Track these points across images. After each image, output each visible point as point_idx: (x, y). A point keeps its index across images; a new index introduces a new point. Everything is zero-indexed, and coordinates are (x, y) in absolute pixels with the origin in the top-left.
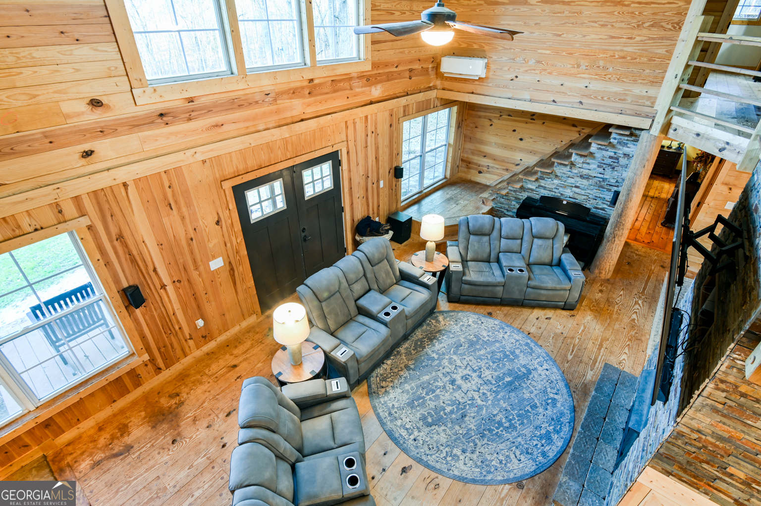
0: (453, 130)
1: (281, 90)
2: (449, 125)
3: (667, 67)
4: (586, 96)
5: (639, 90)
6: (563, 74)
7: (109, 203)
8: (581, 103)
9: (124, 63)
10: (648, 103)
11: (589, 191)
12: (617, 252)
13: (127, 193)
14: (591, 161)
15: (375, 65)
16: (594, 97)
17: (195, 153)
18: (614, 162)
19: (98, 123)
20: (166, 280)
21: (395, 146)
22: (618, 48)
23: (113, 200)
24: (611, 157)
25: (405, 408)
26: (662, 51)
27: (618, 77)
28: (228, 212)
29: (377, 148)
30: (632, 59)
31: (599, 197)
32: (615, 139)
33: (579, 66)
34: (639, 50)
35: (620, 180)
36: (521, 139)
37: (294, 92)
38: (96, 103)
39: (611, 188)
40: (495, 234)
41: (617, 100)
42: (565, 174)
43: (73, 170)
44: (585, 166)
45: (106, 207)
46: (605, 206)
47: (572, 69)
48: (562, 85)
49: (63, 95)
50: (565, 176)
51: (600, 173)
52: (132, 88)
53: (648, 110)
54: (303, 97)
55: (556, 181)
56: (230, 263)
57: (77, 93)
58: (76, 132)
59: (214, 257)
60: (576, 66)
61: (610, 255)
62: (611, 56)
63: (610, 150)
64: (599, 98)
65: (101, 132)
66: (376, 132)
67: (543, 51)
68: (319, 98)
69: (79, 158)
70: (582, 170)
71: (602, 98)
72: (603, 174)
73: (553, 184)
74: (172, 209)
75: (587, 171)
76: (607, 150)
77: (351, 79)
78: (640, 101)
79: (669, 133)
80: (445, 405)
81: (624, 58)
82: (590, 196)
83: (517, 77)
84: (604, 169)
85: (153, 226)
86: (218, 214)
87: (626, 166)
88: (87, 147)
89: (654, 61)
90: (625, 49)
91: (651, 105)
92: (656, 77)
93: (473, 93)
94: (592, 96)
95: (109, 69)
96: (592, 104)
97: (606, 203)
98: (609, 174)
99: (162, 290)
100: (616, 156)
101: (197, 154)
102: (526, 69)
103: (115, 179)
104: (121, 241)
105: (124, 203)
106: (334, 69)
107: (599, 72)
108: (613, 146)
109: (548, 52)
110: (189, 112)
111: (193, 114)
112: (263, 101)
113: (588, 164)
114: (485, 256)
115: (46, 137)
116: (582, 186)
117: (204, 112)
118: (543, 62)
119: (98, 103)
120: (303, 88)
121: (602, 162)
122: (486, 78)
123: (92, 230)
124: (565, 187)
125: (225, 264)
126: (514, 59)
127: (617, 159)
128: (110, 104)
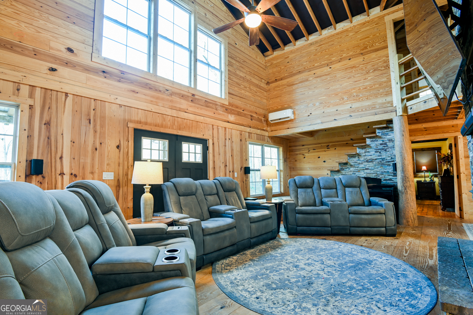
0: (282, 161)
1: (175, 92)
2: (279, 159)
3: (391, 86)
4: (352, 112)
5: (381, 100)
6: (336, 105)
7: (51, 100)
8: (351, 116)
9: (93, 41)
10: (389, 105)
11: (376, 170)
12: (413, 200)
13: (65, 100)
14: (370, 150)
15: (230, 104)
16: (357, 111)
17: (117, 98)
18: (385, 147)
19: (67, 59)
20: (66, 170)
21: (244, 154)
22: (361, 85)
23: (55, 99)
24: (381, 144)
25: (247, 280)
26: (385, 79)
27: (366, 98)
28: (127, 143)
29: (232, 150)
30: (370, 88)
31: (385, 172)
32: (379, 133)
33: (343, 99)
34: (372, 82)
35: (393, 157)
36: (324, 162)
37: (183, 96)
38: (70, 50)
39: (389, 163)
40: (315, 186)
41: (371, 108)
42: (356, 162)
43: (40, 73)
44: (367, 154)
45: (48, 101)
46: (391, 177)
47: (340, 101)
48: (337, 110)
49: (54, 39)
50: (357, 164)
51: (379, 156)
52: (92, 52)
53: (391, 108)
54: (188, 100)
55: (352, 169)
56: (118, 180)
57: (63, 42)
58: (52, 57)
59: (108, 171)
60: (341, 99)
61: (409, 204)
62: (359, 90)
63: (379, 140)
64: (360, 110)
65: (66, 63)
66: (231, 140)
67: (322, 98)
68: (197, 105)
69: (47, 69)
70: (366, 157)
71: (362, 110)
72: (380, 156)
73: (351, 171)
74: (90, 123)
75: (370, 157)
76: (377, 141)
77: (216, 105)
78: (384, 105)
79: (408, 112)
80: (289, 278)
81: (366, 88)
82: (378, 173)
83: (311, 114)
84: (380, 153)
85: (73, 128)
86: (120, 141)
87: (393, 147)
88: (54, 66)
89: (383, 85)
90: (365, 84)
91: (391, 106)
92: (387, 92)
93: (288, 128)
94: (356, 111)
95: (84, 40)
96: (357, 115)
97: (391, 174)
98: (384, 155)
99: (60, 176)
100: (384, 143)
101: (117, 99)
102: (315, 108)
103: (62, 88)
104: (47, 127)
105: (61, 105)
106: (207, 95)
107: (355, 98)
108: (380, 137)
109: (325, 97)
110: (120, 78)
111: (122, 79)
112: (164, 92)
113: (369, 152)
114: (312, 201)
115: (34, 51)
116: (370, 168)
117: (128, 81)
118: (323, 103)
119: (71, 51)
120: (188, 96)
121: (377, 148)
122: (295, 119)
123: (32, 110)
124: (359, 171)
125: (114, 180)
126: (307, 106)
127: (386, 144)
128: (78, 54)
